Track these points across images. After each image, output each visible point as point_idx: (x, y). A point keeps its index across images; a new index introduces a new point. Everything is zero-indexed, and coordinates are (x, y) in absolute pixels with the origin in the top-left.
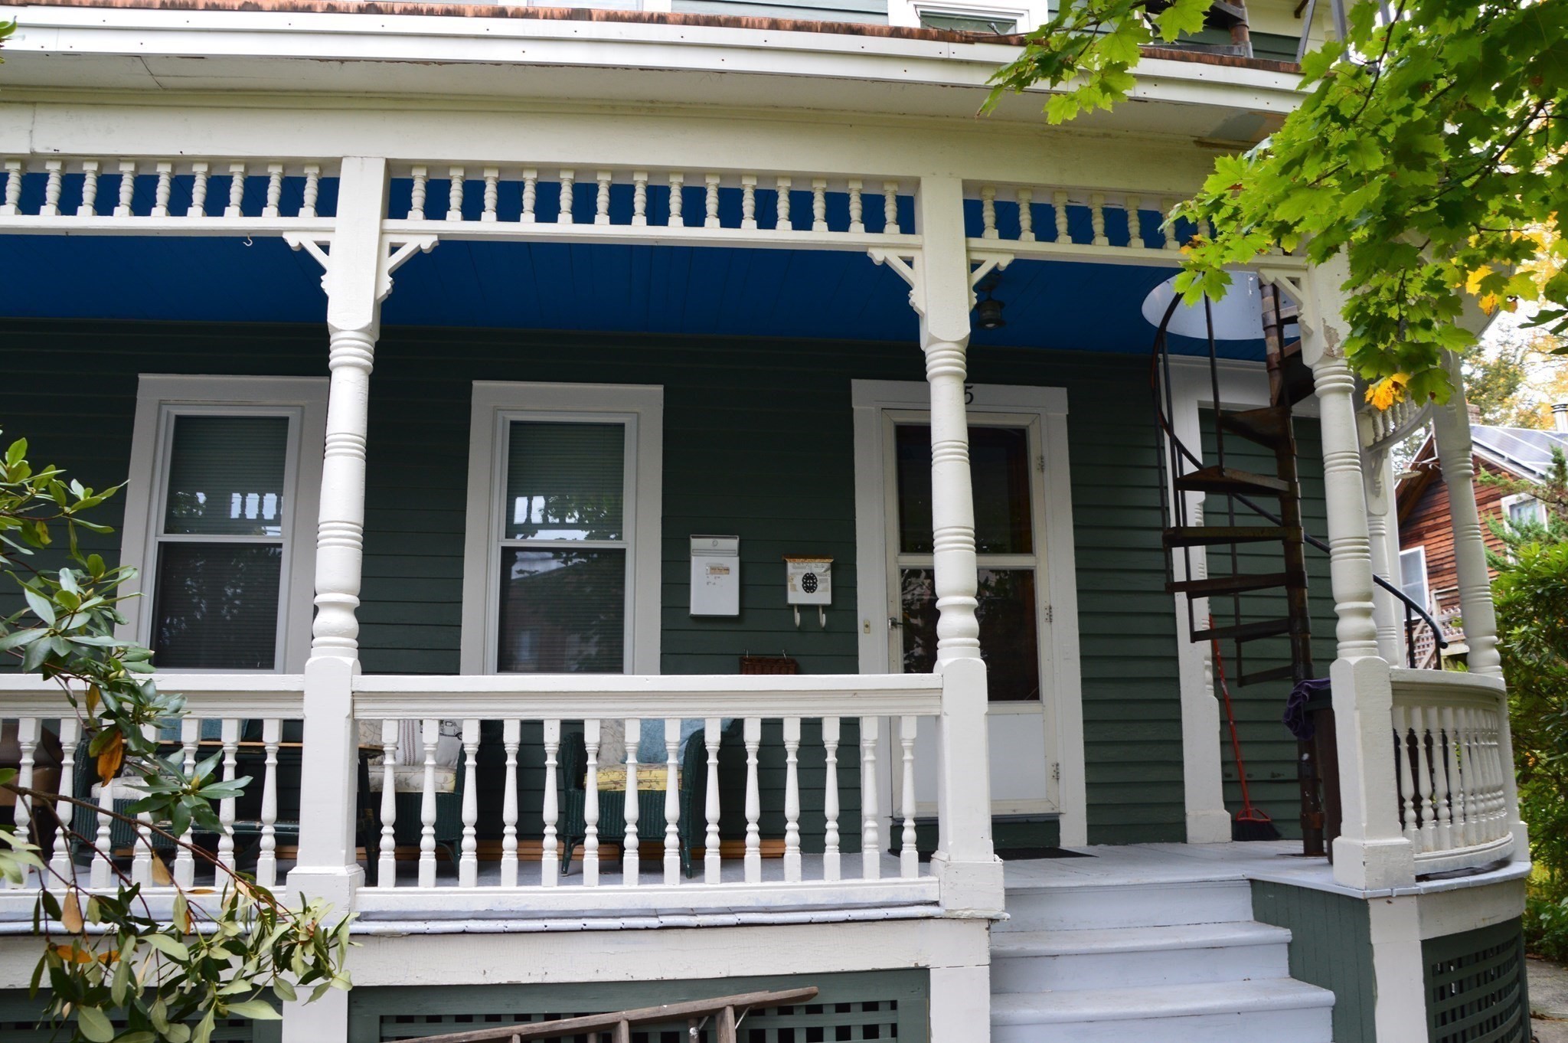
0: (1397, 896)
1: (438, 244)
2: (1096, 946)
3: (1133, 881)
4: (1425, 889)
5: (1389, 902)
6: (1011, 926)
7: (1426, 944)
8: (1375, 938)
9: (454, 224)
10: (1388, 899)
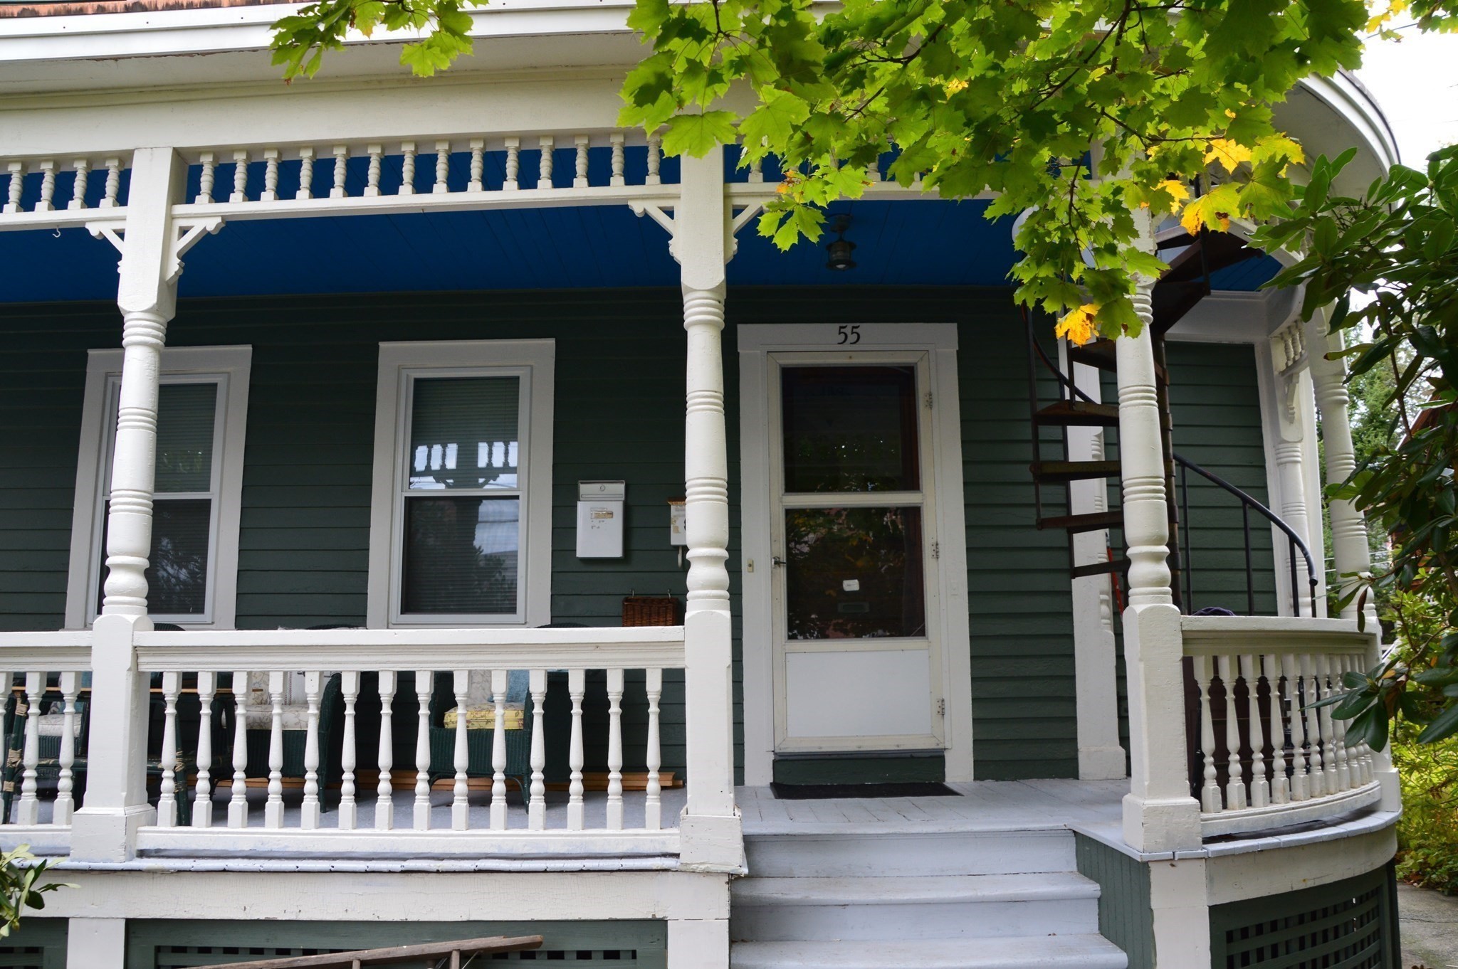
0: (1179, 859)
1: (223, 225)
2: (886, 897)
3: (945, 829)
4: (1213, 852)
5: (1173, 865)
6: (817, 872)
7: (1214, 910)
8: (1155, 903)
9: (237, 205)
10: (1172, 862)
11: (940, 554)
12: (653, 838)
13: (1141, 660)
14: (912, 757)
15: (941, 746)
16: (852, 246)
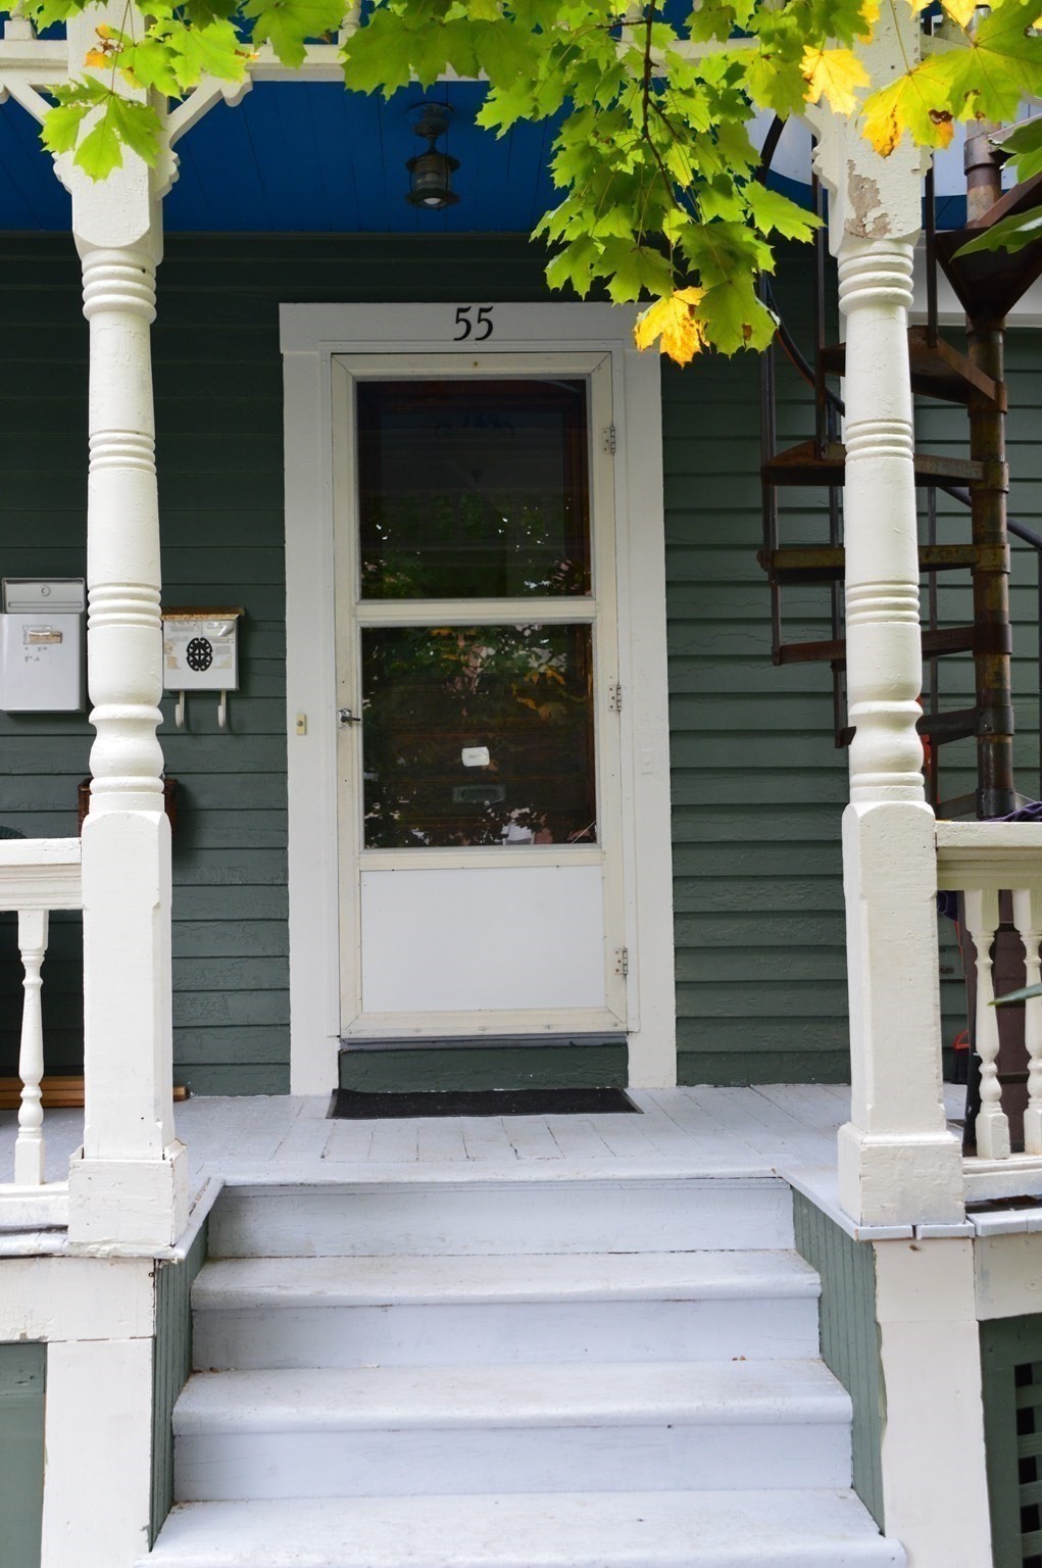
0: (924, 1239)
2: (455, 1292)
3: (568, 1174)
4: (985, 1227)
5: (914, 1248)
6: (353, 1247)
7: (988, 1328)
8: (886, 1311)
10: (912, 1240)
11: (624, 704)
12: (26, 1199)
13: (863, 897)
14: (572, 1046)
15: (621, 1028)
16: (453, 164)
